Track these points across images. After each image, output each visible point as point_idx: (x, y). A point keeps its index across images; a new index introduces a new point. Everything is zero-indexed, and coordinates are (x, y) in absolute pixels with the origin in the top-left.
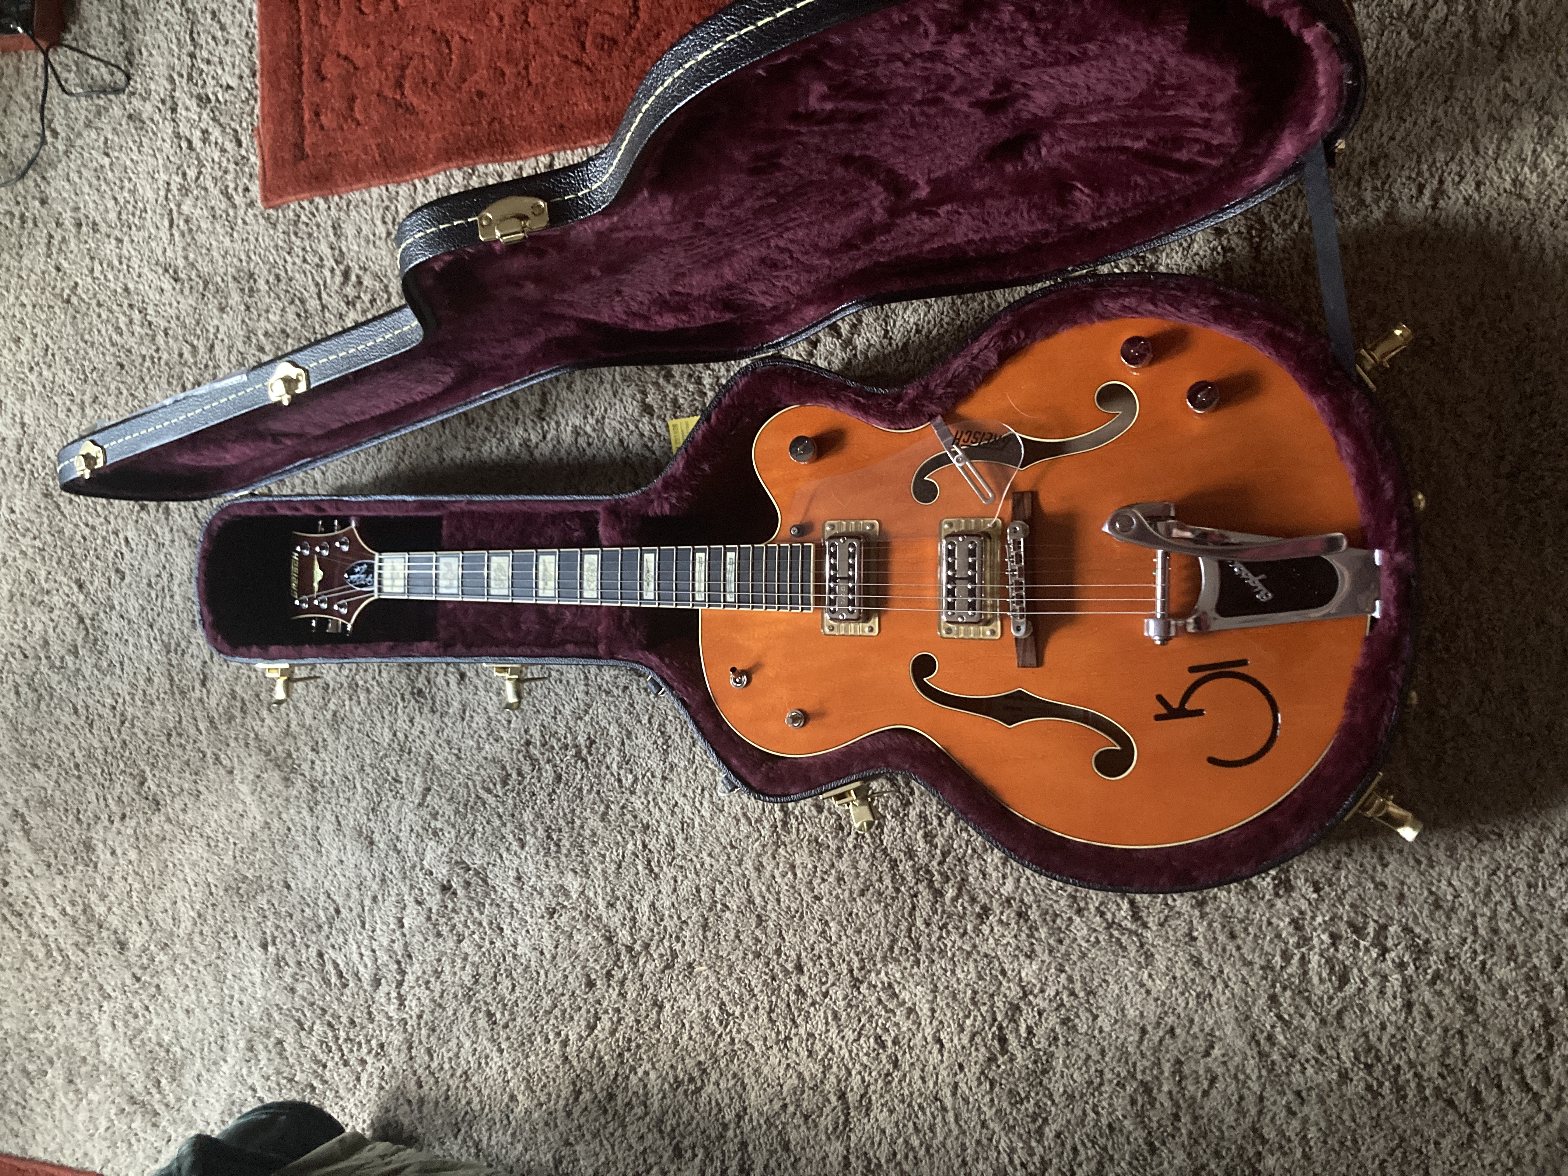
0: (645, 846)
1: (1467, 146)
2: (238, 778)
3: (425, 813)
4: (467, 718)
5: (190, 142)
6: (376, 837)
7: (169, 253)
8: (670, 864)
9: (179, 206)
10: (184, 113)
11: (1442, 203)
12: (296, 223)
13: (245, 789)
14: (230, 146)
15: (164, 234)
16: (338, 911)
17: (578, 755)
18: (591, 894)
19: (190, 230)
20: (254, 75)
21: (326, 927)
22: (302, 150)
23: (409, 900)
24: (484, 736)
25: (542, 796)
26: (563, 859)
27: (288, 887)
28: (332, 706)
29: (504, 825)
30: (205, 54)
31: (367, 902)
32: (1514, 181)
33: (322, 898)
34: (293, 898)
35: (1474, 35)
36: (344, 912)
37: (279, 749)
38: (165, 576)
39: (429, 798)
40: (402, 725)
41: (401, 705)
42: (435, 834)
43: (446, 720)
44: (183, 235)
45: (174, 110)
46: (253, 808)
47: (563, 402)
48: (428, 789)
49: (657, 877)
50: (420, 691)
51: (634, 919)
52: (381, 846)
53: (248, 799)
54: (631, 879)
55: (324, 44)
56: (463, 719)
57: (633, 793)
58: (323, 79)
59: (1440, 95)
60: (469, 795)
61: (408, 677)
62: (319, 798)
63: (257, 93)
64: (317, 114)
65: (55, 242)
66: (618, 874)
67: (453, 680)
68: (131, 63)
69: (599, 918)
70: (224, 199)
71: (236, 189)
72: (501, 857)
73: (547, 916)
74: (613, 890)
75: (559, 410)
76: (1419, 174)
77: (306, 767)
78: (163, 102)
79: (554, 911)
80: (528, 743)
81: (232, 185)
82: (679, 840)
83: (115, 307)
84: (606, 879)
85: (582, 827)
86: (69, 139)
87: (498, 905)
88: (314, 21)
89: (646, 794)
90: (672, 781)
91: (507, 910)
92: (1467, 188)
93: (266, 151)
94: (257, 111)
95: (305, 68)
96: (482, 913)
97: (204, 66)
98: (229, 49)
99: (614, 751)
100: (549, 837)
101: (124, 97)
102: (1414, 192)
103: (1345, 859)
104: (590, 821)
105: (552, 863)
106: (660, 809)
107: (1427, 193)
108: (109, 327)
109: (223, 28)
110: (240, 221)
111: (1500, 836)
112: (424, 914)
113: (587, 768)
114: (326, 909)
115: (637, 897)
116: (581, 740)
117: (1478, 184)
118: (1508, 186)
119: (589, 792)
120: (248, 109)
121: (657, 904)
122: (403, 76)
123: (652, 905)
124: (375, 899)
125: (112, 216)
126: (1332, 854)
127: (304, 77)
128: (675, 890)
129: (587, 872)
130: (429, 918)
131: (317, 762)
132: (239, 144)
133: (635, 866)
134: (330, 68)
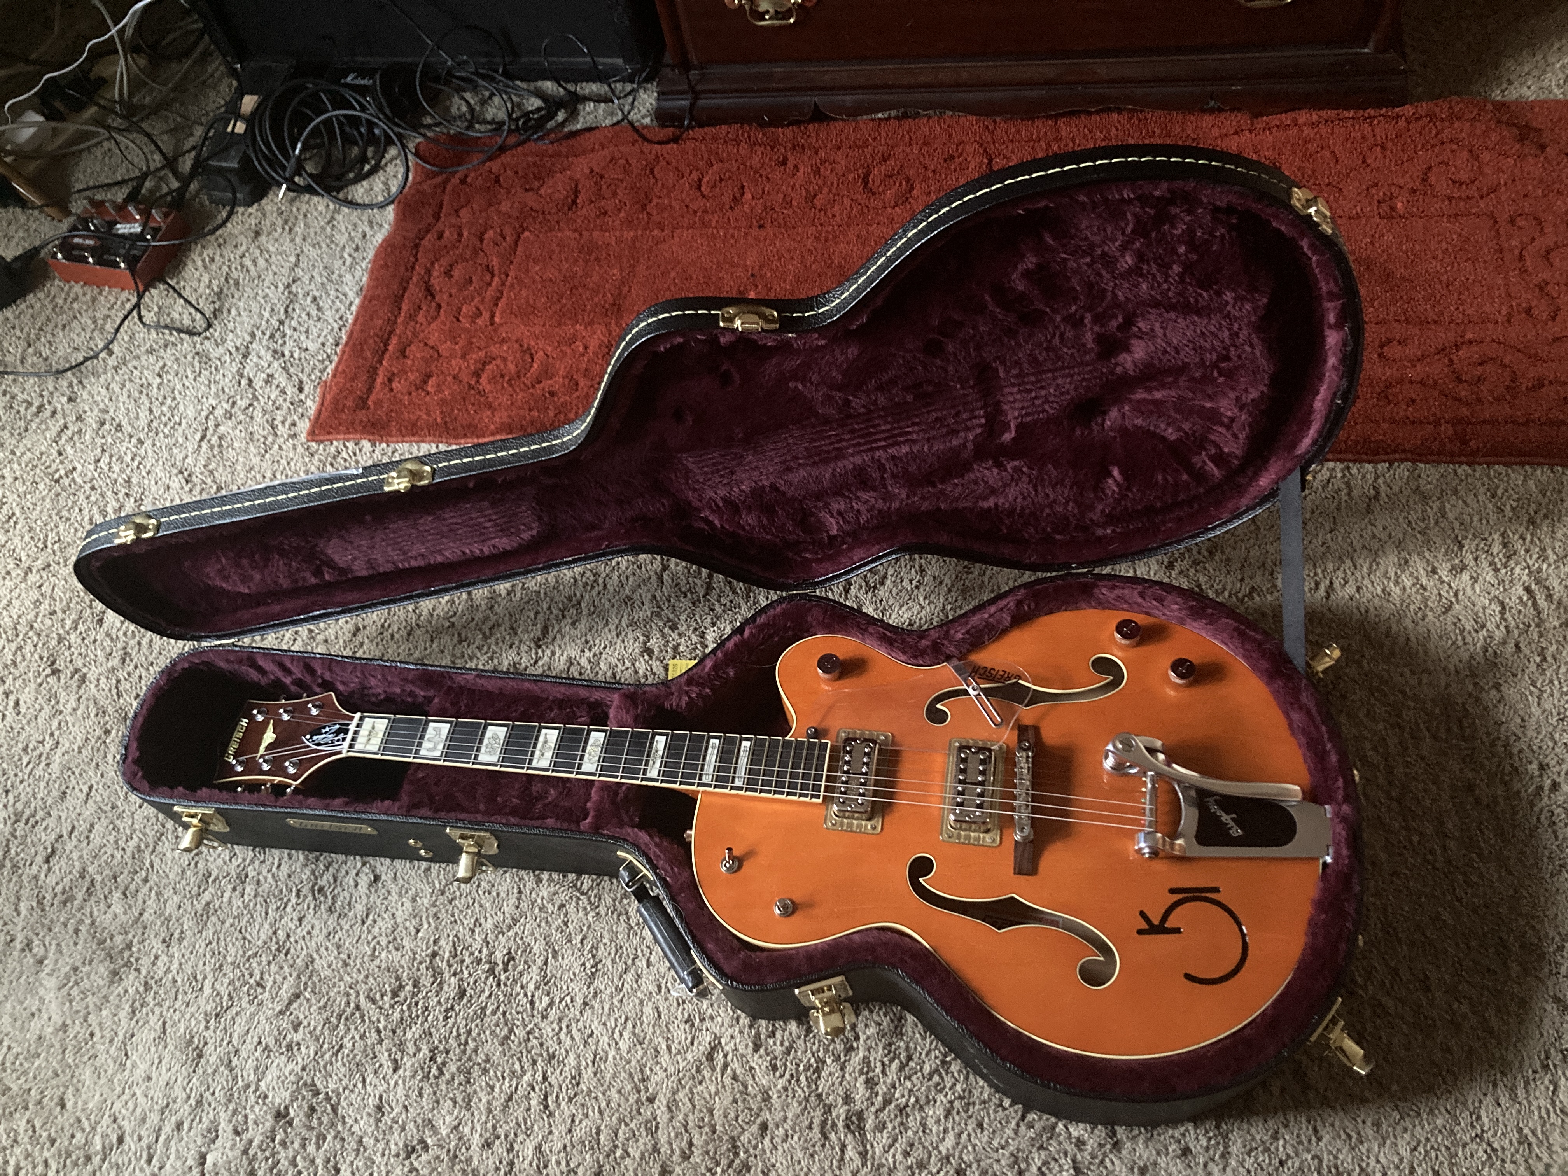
0: (545, 1078)
1: (1348, 562)
2: (47, 970)
3: (285, 1023)
4: (369, 921)
5: (250, 381)
6: (209, 1049)
7: (189, 460)
8: (570, 1100)
9: (217, 426)
10: (255, 359)
11: (1333, 597)
12: (334, 458)
13: (51, 983)
14: (290, 390)
15: (191, 446)
16: (121, 1140)
17: (491, 971)
18: (467, 1130)
19: (220, 446)
20: (337, 345)
21: (96, 1160)
22: (365, 402)
23: (225, 1128)
24: (384, 942)
25: (437, 1013)
26: (443, 1087)
27: (63, 1106)
28: (207, 896)
29: (381, 1042)
30: (294, 323)
31: (167, 1129)
32: (1383, 590)
33: (106, 1120)
34: (64, 1120)
35: (1349, 494)
36: (130, 1142)
37: (118, 939)
38: (49, 743)
39: (295, 1005)
40: (288, 922)
41: (294, 900)
42: (289, 1047)
43: (343, 922)
44: (212, 448)
45: (245, 356)
46: (53, 1006)
47: (563, 636)
48: (297, 996)
49: (551, 1115)
50: (321, 890)
51: (511, 1164)
52: (212, 1060)
53: (50, 996)
54: (520, 1113)
55: (415, 334)
56: (363, 923)
57: (544, 1017)
58: (405, 357)
59: (1327, 526)
60: (348, 1003)
61: (313, 872)
62: (149, 999)
63: (336, 359)
64: (390, 380)
65: (69, 433)
66: (505, 1107)
67: (364, 880)
68: (216, 317)
69: (469, 1160)
70: (268, 426)
71: (283, 422)
72: (364, 1081)
73: (403, 1155)
74: (494, 1127)
75: (558, 641)
76: (1316, 574)
77: (146, 962)
78: (237, 349)
79: (414, 1149)
80: (434, 955)
81: (279, 418)
82: (588, 1074)
83: (109, 493)
84: (490, 1111)
85: (475, 1051)
86: (124, 358)
87: (343, 1139)
88: (412, 317)
89: (560, 1020)
90: (592, 1007)
91: (354, 1144)
92: (1350, 589)
93: (328, 397)
94: (329, 370)
95: (390, 348)
96: (318, 1147)
97: (289, 332)
98: (319, 325)
99: (535, 969)
100: (433, 1059)
101: (197, 339)
102: (1313, 585)
103: (1282, 1130)
104: (487, 1046)
105: (427, 1091)
106: (573, 1038)
107: (1322, 587)
108: (95, 508)
109: (319, 309)
110: (276, 447)
111: (1419, 1114)
112: (240, 1146)
113: (499, 985)
114: (104, 1136)
115: (521, 1138)
116: (499, 956)
117: (1358, 589)
118: (1379, 591)
119: (494, 1013)
120: (321, 367)
121: (545, 1147)
122: (483, 370)
123: (539, 1147)
124: (179, 1126)
125: (143, 422)
126: (1271, 1122)
127: (387, 355)
128: (570, 1131)
129: (468, 1104)
130: (245, 1152)
131: (164, 958)
132: (301, 390)
133: (529, 1099)
134: (415, 351)
